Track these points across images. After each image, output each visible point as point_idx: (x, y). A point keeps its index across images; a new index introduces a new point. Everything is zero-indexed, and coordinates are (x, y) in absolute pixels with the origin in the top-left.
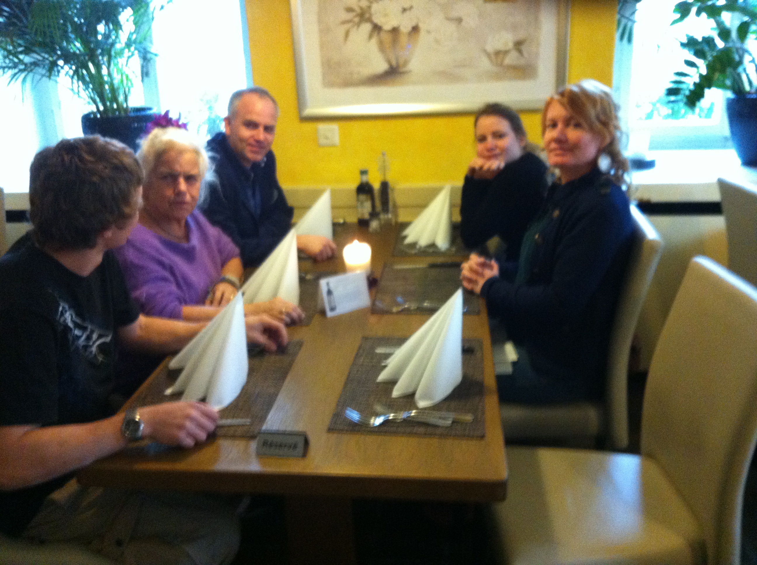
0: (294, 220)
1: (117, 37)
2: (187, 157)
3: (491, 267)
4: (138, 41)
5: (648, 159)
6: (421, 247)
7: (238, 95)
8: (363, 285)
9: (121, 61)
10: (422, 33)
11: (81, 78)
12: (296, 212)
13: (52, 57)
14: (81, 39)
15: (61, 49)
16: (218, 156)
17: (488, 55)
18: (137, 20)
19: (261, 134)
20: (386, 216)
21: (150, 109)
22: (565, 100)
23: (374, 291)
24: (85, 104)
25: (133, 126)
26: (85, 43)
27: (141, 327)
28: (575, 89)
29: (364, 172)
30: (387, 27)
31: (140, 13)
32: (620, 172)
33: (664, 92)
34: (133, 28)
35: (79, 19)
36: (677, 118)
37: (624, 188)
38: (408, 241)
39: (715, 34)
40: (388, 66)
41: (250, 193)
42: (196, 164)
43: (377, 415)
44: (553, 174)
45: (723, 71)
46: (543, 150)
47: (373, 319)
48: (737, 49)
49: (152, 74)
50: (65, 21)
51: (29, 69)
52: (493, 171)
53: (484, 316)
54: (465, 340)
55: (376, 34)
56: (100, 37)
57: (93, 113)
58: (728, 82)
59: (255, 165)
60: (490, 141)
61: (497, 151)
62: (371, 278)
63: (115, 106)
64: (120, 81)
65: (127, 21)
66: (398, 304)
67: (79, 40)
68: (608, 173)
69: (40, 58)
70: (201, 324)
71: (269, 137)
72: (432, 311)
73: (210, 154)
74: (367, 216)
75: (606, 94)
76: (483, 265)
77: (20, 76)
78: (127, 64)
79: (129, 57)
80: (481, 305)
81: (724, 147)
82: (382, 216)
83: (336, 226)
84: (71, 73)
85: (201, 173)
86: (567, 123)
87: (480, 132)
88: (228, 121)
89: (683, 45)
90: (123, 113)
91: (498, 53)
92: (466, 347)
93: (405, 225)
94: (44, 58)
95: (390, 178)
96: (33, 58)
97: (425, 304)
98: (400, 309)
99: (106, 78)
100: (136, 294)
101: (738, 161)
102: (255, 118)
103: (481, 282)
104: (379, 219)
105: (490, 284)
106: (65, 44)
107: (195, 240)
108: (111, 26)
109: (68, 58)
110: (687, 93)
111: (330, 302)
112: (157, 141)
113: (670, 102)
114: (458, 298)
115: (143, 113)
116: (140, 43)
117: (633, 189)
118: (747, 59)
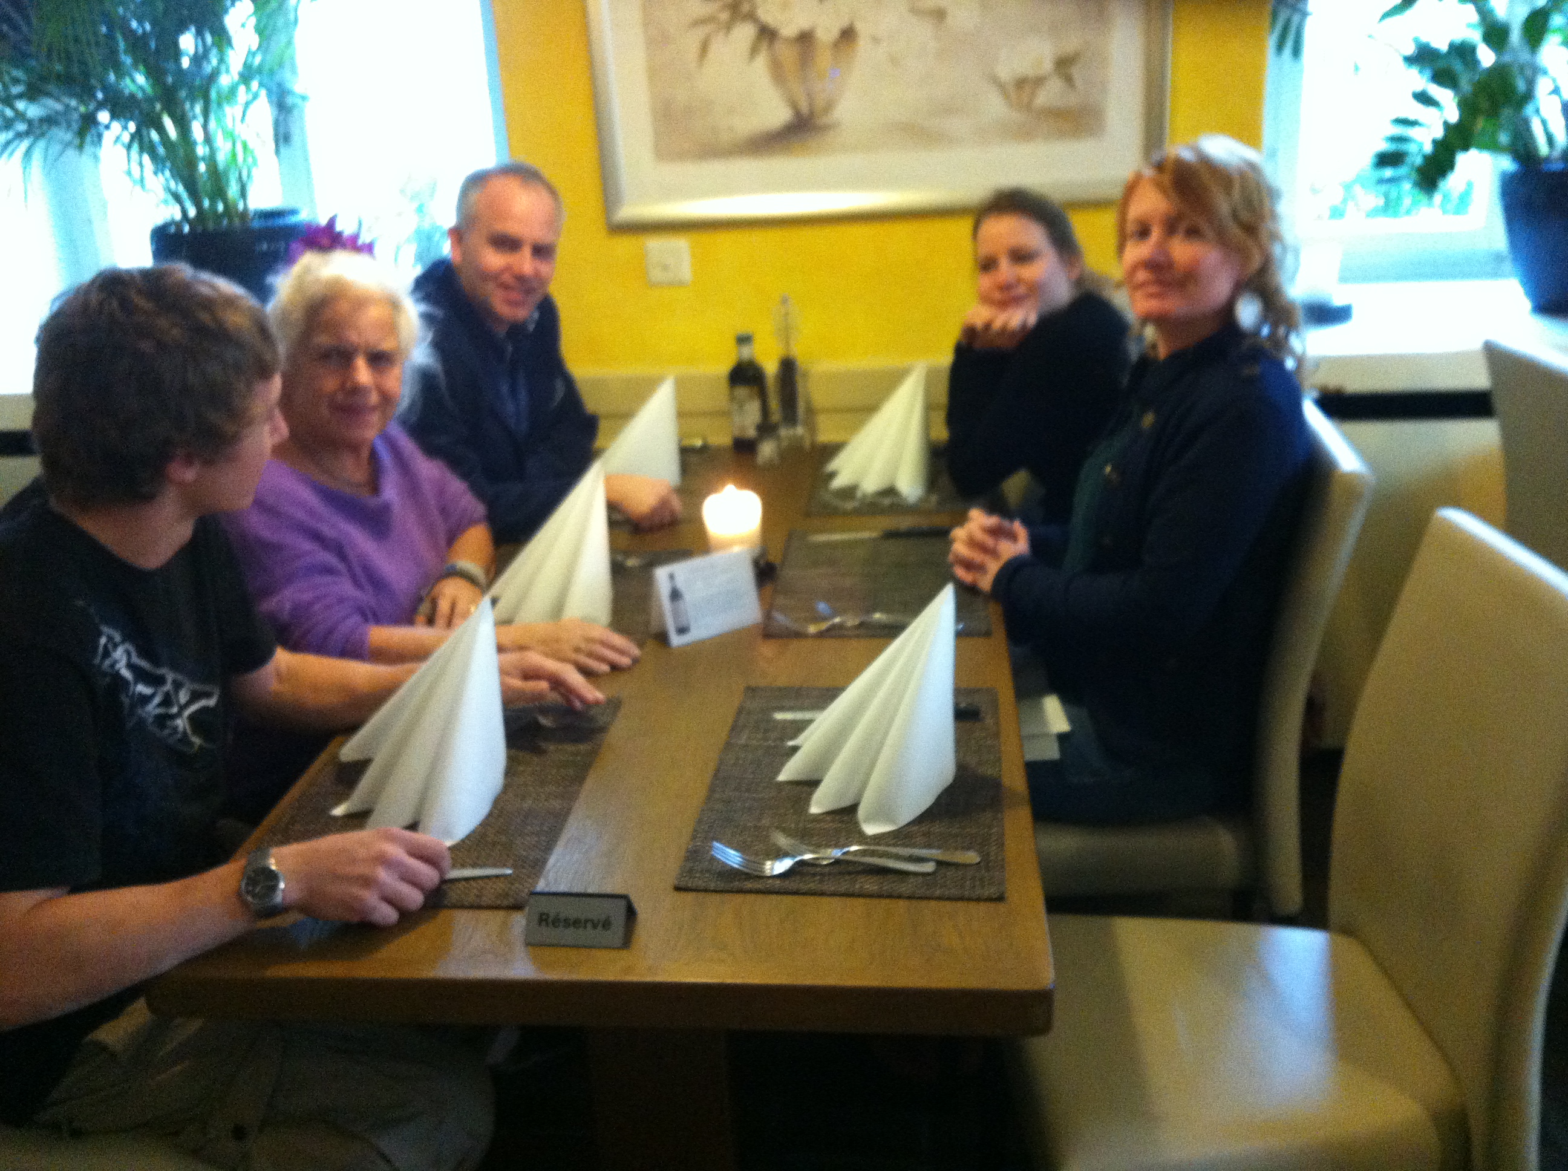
0: (599, 443)
1: (221, 60)
2: (374, 313)
3: (1013, 537)
4: (267, 67)
5: (1337, 302)
6: (865, 496)
7: (477, 181)
8: (746, 576)
9: (231, 112)
10: (863, 44)
11: (147, 147)
12: (603, 425)
13: (86, 105)
14: (147, 66)
15: (105, 88)
16: (439, 313)
17: (1001, 87)
18: (262, 25)
19: (525, 262)
20: (791, 432)
21: (293, 212)
22: (1166, 179)
23: (769, 588)
24: (158, 206)
25: (258, 248)
26: (155, 74)
27: (279, 675)
28: (1187, 155)
29: (744, 340)
30: (789, 30)
31: (269, 9)
32: (1281, 331)
33: (1368, 158)
34: (254, 41)
35: (140, 22)
36: (1396, 214)
37: (1290, 364)
38: (838, 483)
39: (1475, 36)
40: (790, 112)
41: (505, 389)
42: (391, 327)
43: (779, 854)
44: (1140, 338)
45: (1493, 113)
46: (1119, 285)
47: (767, 649)
48: (1522, 68)
49: (296, 139)
50: (111, 28)
51: (38, 132)
52: (1013, 334)
53: (999, 641)
54: (959, 692)
55: (764, 46)
56: (185, 63)
57: (173, 222)
58: (1504, 138)
59: (516, 330)
60: (1006, 270)
61: (1021, 290)
62: (762, 562)
63: (220, 207)
64: (229, 156)
65: (243, 25)
66: (817, 619)
67: (141, 67)
68: (1256, 333)
69: (58, 107)
70: (408, 666)
71: (544, 268)
72: (893, 631)
73: (423, 307)
74: (751, 433)
75: (1253, 166)
76: (996, 532)
77: (18, 145)
78: (244, 115)
79: (247, 104)
80: (992, 615)
81: (1495, 274)
82: (784, 432)
83: (686, 453)
84: (126, 138)
85: (403, 346)
86: (1171, 227)
87: (985, 250)
88: (457, 234)
89: (1410, 60)
90: (237, 221)
91: (1021, 83)
92: (963, 705)
93: (831, 450)
94: (67, 106)
95: (799, 351)
96: (45, 106)
97: (877, 616)
98: (824, 626)
99: (201, 150)
100: (269, 605)
101: (1527, 304)
102: (513, 228)
103: (994, 567)
104: (778, 438)
105: (1012, 570)
106: (112, 77)
107: (391, 491)
108: (209, 39)
109: (121, 107)
110: (1418, 161)
111: (676, 614)
112: (310, 278)
113: (1381, 181)
114: (944, 603)
115: (281, 222)
116: (272, 72)
117: (1308, 366)
118: (1543, 86)
